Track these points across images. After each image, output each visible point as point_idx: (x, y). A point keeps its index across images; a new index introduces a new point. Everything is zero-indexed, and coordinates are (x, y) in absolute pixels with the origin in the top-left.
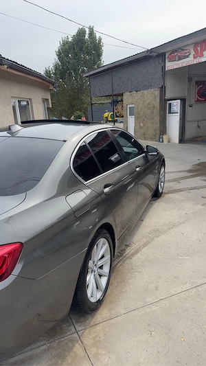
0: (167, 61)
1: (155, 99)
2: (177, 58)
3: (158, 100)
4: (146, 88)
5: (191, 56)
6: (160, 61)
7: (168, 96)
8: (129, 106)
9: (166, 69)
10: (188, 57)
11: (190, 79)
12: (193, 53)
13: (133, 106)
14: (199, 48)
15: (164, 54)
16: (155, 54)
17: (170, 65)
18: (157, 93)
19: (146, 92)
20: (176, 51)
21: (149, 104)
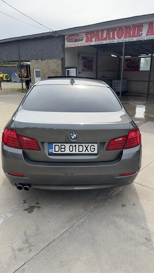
0: (66, 41)
1: (58, 66)
2: (74, 40)
3: (60, 67)
4: (50, 58)
5: (84, 40)
6: (61, 41)
7: (67, 65)
8: (35, 70)
9: (66, 47)
10: (81, 40)
11: (79, 55)
12: (85, 38)
13: (39, 70)
14: (89, 36)
15: (63, 36)
16: (57, 35)
17: (68, 44)
18: (59, 62)
19: (50, 61)
20: (73, 35)
21: (53, 70)
